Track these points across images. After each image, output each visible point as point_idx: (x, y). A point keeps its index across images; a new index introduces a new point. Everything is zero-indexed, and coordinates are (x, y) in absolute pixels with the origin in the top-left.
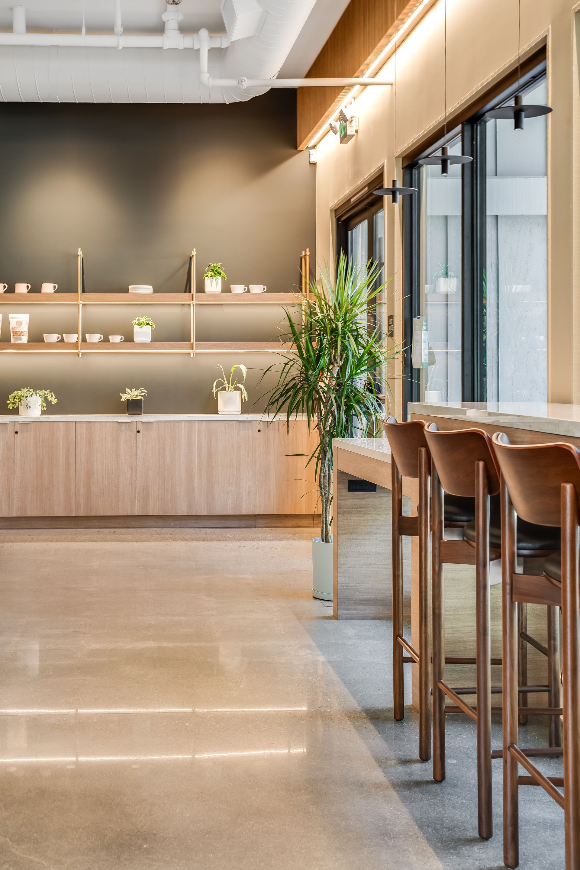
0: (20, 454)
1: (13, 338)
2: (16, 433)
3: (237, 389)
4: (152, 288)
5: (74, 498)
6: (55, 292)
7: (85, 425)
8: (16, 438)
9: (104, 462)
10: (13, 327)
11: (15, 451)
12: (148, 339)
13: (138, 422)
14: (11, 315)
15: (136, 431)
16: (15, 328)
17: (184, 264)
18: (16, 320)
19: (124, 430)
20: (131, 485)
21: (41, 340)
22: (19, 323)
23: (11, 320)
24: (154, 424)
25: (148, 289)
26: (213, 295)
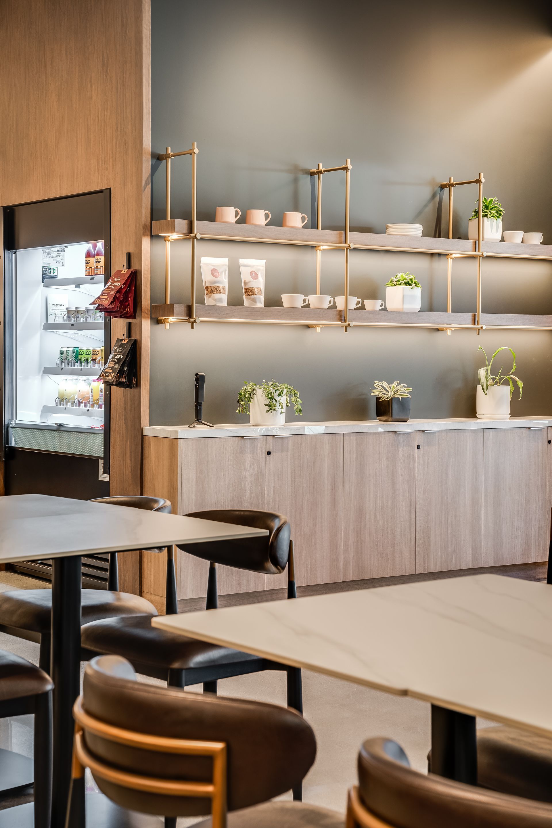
0: (274, 487)
1: (246, 298)
2: (269, 453)
3: (506, 383)
4: (422, 228)
5: (341, 554)
6: (303, 227)
7: (354, 438)
8: (268, 462)
9: (378, 496)
10: (247, 281)
11: (267, 483)
12: (416, 305)
13: (418, 433)
14: (242, 261)
15: (415, 447)
16: (249, 282)
17: (434, 196)
18: (249, 269)
19: (402, 445)
20: (410, 529)
21: (278, 304)
22: (254, 275)
23: (243, 270)
24: (436, 434)
25: (417, 229)
26: (491, 243)
